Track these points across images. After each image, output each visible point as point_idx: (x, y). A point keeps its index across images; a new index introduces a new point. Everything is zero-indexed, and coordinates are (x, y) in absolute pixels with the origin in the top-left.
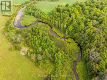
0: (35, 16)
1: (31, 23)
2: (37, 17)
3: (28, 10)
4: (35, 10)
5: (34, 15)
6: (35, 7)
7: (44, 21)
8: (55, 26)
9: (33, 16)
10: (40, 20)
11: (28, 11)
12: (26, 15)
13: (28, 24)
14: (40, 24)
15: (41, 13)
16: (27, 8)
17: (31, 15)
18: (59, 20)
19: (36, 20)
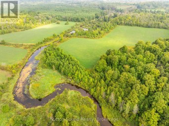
0: (60, 72)
1: (52, 90)
2: (65, 74)
3: (47, 56)
4: (61, 58)
5: (58, 68)
6: (60, 51)
7: (79, 86)
8: (107, 101)
9: (56, 72)
10: (72, 82)
11: (47, 61)
12: (43, 67)
13: (46, 94)
14: (72, 93)
15: (74, 67)
16: (45, 52)
17: (52, 68)
18: (117, 89)
19: (63, 81)
